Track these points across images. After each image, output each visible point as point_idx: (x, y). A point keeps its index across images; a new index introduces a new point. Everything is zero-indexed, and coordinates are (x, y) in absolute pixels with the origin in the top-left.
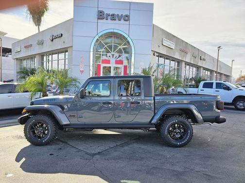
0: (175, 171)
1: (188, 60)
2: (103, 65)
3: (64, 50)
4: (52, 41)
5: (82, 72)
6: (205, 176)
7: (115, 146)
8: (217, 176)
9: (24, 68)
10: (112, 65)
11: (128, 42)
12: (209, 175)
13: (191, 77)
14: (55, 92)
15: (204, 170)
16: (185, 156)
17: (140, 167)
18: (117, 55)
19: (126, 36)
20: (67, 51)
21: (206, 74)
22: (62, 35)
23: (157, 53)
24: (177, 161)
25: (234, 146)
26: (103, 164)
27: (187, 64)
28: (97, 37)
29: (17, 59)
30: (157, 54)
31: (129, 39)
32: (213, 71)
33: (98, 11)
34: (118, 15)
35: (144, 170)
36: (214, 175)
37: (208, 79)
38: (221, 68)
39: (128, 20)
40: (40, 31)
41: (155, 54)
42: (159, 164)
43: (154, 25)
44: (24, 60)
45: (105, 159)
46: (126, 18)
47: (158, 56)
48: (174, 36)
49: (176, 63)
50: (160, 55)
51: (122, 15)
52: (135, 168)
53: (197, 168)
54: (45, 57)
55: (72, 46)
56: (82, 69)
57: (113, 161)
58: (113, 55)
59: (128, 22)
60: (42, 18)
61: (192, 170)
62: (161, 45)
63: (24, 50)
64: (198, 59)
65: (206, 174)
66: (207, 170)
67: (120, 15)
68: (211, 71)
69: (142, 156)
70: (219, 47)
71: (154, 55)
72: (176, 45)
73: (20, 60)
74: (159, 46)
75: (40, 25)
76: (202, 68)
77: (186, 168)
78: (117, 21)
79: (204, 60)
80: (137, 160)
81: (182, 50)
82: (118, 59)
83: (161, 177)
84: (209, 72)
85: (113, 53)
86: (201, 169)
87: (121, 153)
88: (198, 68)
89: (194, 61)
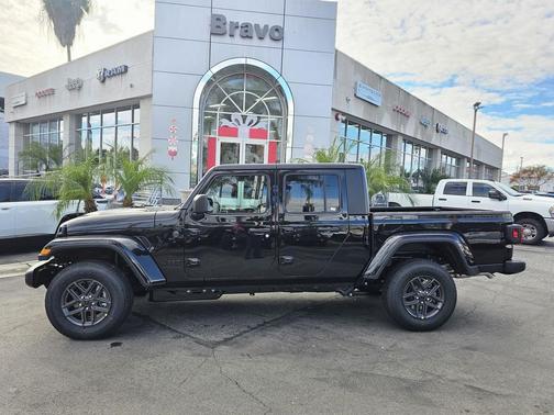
0: (404, 380)
1: (410, 132)
2: (221, 140)
3: (132, 103)
4: (103, 81)
5: (173, 154)
6: (469, 390)
7: (259, 325)
8: (495, 390)
9: (36, 145)
10: (243, 140)
11: (280, 89)
12: (479, 389)
13: (415, 170)
14: (111, 201)
15: (466, 376)
16: (421, 346)
17: (325, 371)
18: (252, 117)
19: (276, 75)
20: (138, 107)
21: (449, 162)
22: (126, 68)
23: (344, 114)
24: (405, 357)
25: (522, 323)
26: (240, 366)
27: (408, 140)
28: (209, 76)
29: (17, 122)
30: (344, 118)
31: (282, 82)
32: (464, 157)
33: (213, 16)
34: (257, 26)
35: (334, 378)
36: (489, 388)
37: (453, 175)
38: (479, 151)
39: (279, 39)
40: (73, 59)
41: (340, 117)
42: (365, 365)
43: (337, 51)
44: (35, 124)
45: (243, 355)
46: (276, 34)
47: (345, 122)
48: (381, 78)
49: (385, 138)
50: (350, 120)
51: (266, 26)
52: (313, 373)
53: (451, 373)
54: (85, 119)
55: (150, 96)
56: (173, 149)
57: (260, 357)
58: (244, 118)
59: (279, 44)
60: (77, 27)
61: (439, 377)
62: (352, 98)
63: (33, 101)
64: (431, 130)
65: (471, 387)
66: (472, 377)
67: (262, 27)
68: (460, 158)
69: (325, 347)
70: (477, 104)
71: (337, 119)
72: (385, 97)
73: (25, 125)
74: (348, 100)
75: (71, 44)
76: (439, 151)
77: (425, 373)
78: (255, 41)
79: (444, 132)
80: (314, 356)
81: (397, 111)
82: (256, 127)
83: (375, 394)
84: (454, 160)
85: (244, 113)
86: (459, 374)
87: (277, 341)
88: (431, 149)
89: (422, 134)
